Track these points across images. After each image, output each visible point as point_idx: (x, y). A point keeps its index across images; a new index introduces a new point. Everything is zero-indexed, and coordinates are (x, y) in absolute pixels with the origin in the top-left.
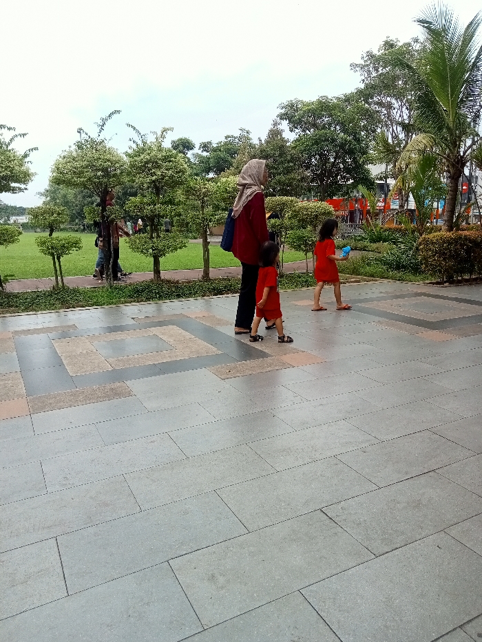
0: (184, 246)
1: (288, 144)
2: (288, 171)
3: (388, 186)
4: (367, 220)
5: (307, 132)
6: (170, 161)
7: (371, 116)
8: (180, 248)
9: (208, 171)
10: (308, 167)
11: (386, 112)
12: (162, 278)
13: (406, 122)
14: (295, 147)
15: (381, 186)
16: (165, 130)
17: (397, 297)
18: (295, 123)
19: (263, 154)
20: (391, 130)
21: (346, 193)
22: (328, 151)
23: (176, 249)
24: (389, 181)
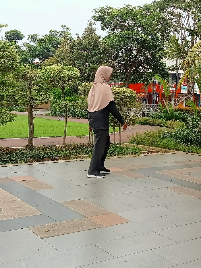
0: (12, 119)
1: (101, 40)
3: (179, 75)
4: (162, 102)
5: (116, 31)
6: (4, 51)
7: (166, 23)
8: (10, 121)
9: (34, 57)
11: (176, 20)
13: (192, 28)
14: (106, 43)
15: (174, 75)
17: (187, 166)
18: (106, 24)
19: (81, 47)
20: (180, 32)
21: (146, 80)
22: (131, 46)
23: (6, 122)
24: (180, 72)
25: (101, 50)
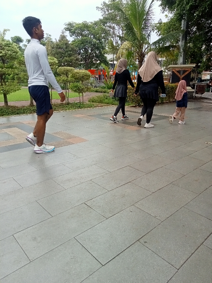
0: (20, 89)
1: (70, 43)
2: (70, 56)
3: (114, 64)
4: (106, 79)
5: (78, 37)
6: (9, 47)
7: (107, 33)
8: (18, 90)
10: (79, 54)
11: (112, 31)
12: (9, 105)
13: (121, 36)
14: (73, 44)
15: (112, 64)
16: (5, 30)
18: (73, 33)
19: (58, 47)
20: (115, 39)
21: (97, 67)
22: (88, 47)
23: (15, 91)
24: (115, 62)
25: (70, 49)
